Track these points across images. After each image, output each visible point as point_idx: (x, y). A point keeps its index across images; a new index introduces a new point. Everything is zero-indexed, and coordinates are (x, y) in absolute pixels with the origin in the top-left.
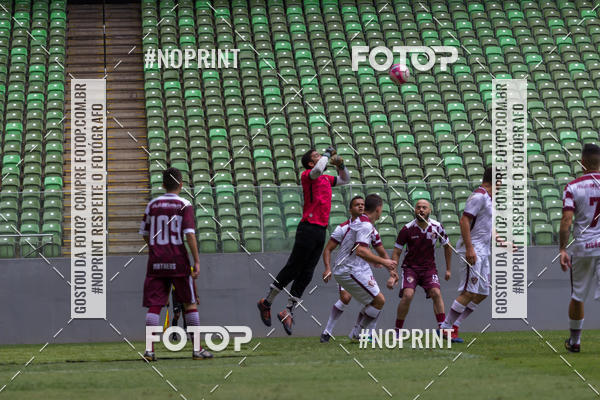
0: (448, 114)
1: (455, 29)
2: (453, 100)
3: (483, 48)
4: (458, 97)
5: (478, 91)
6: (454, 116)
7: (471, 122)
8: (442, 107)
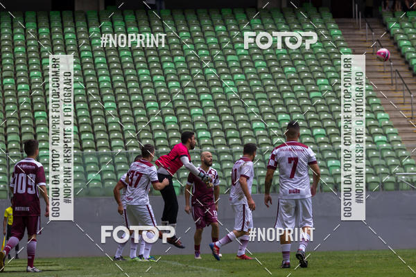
0: (201, 102)
1: (206, 43)
2: (204, 93)
3: (225, 56)
4: (208, 90)
5: (221, 87)
6: (204, 104)
7: (216, 108)
8: (196, 97)
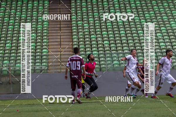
0: (161, 31)
1: (163, 6)
2: (162, 27)
3: (171, 11)
4: (164, 26)
5: (170, 24)
6: (163, 31)
7: (168, 33)
8: (159, 29)
